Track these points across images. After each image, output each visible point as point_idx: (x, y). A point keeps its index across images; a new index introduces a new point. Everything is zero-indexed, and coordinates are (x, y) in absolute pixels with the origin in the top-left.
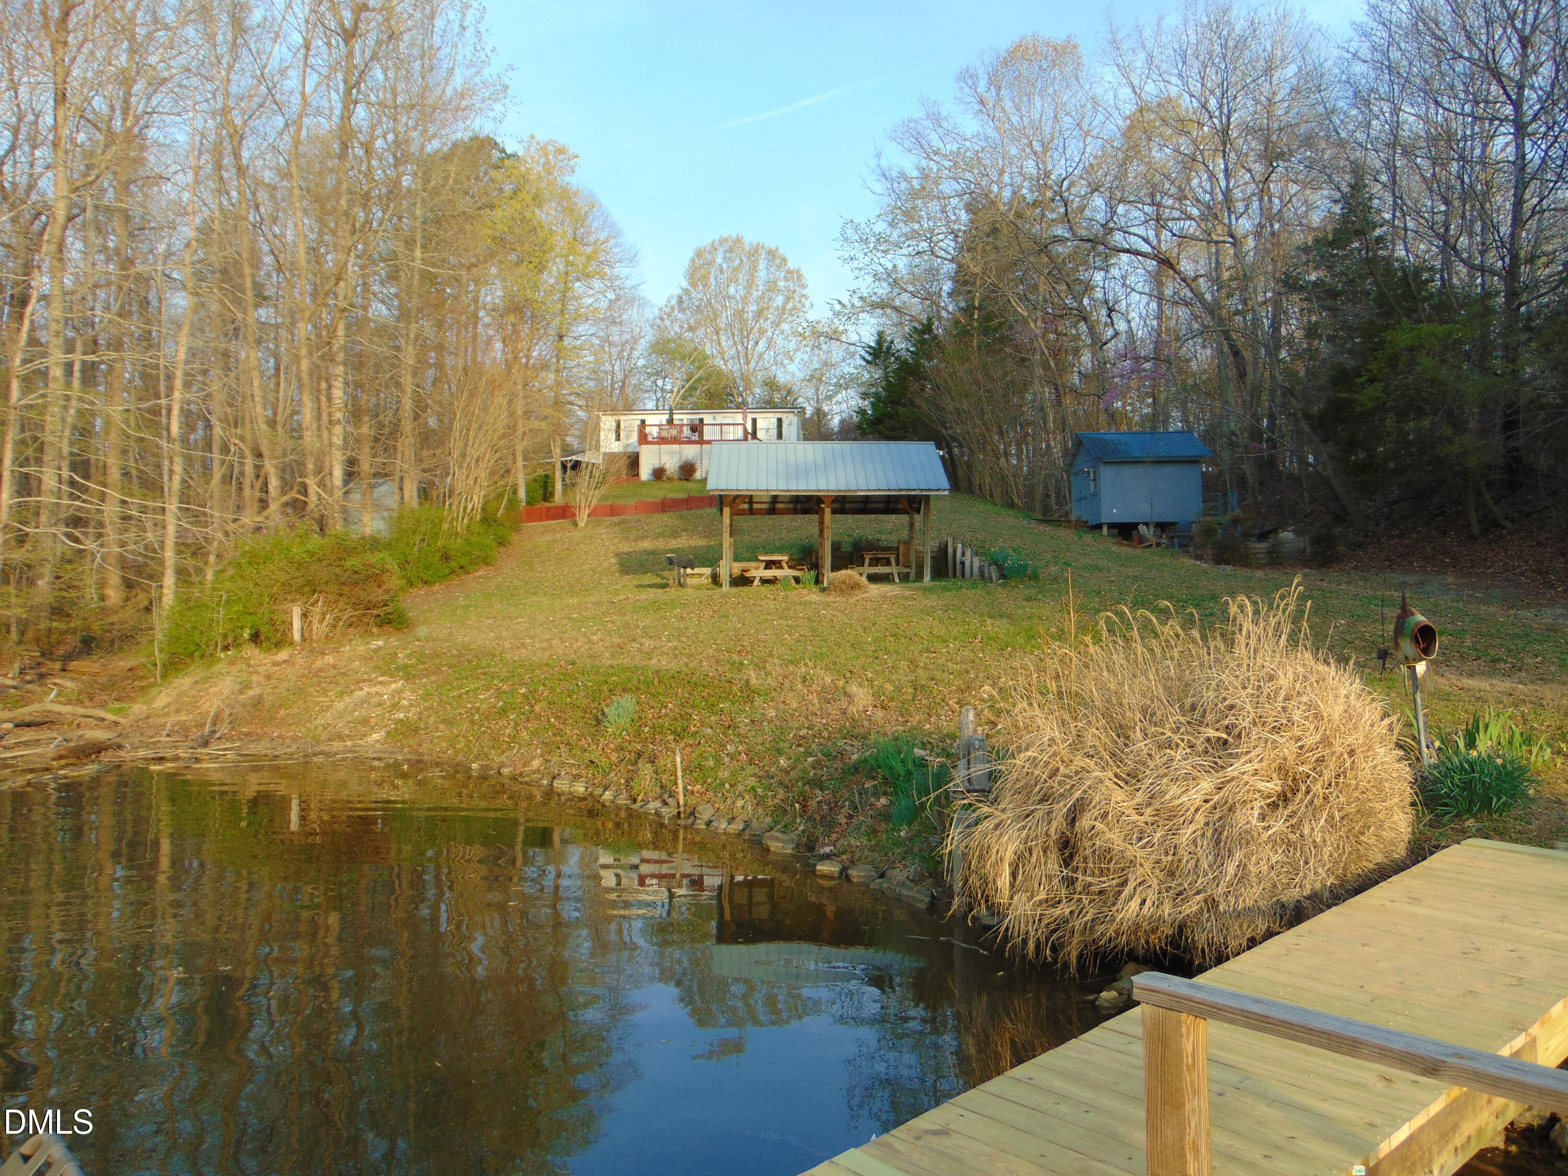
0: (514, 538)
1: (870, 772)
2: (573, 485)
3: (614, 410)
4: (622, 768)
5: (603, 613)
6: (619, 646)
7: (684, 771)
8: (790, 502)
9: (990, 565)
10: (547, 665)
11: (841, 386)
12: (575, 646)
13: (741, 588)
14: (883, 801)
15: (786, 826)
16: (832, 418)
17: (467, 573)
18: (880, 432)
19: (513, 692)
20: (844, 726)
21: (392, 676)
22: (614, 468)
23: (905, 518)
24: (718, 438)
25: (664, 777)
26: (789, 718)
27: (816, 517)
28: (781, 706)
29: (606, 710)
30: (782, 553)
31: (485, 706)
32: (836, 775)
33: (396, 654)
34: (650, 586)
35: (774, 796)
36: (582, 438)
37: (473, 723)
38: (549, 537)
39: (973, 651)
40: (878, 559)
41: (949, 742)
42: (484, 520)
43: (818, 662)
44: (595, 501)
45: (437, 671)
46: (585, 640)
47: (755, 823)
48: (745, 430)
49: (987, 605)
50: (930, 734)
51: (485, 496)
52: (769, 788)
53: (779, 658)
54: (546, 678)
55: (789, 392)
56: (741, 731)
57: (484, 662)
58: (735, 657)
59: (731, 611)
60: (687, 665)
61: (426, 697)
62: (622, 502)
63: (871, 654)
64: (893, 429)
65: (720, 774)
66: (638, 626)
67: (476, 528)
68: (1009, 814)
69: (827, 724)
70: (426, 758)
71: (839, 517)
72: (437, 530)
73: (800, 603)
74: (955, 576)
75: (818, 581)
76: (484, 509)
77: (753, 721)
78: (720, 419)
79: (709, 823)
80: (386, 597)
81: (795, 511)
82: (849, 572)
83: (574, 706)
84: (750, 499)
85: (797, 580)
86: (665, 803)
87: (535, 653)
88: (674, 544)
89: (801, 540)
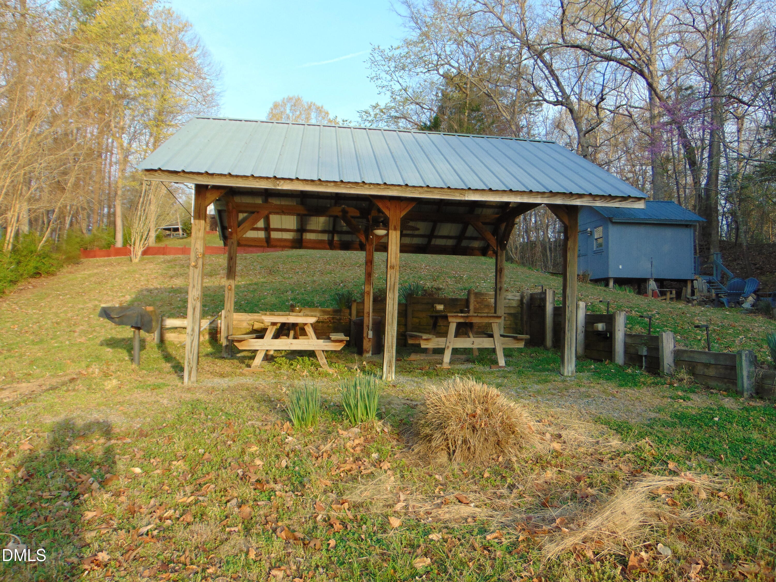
8: (323, 232)
81: (331, 246)
89: (335, 284)
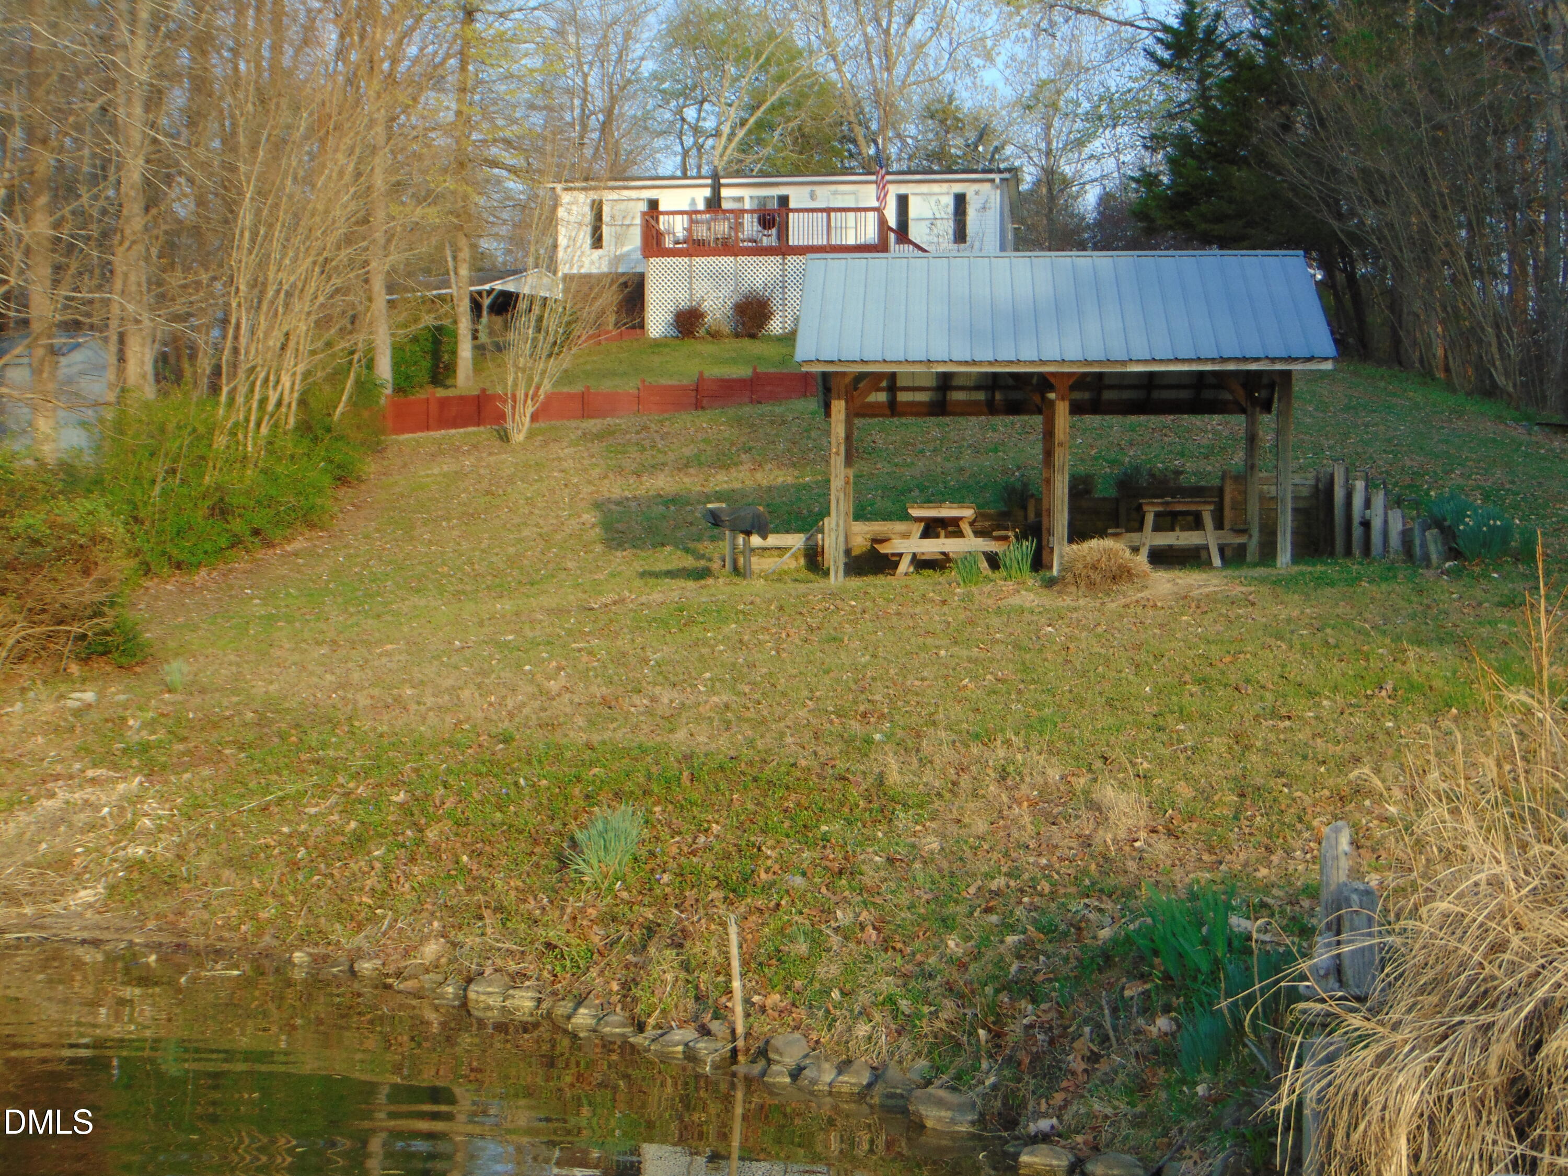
0: (370, 467)
1: (1136, 965)
2: (499, 348)
3: (588, 179)
4: (613, 958)
5: (569, 632)
6: (606, 703)
7: (745, 963)
8: (977, 388)
9: (1426, 527)
10: (450, 744)
11: (1100, 118)
12: (510, 703)
13: (870, 579)
14: (1163, 1023)
15: (958, 1077)
16: (1082, 191)
17: (270, 545)
18: (1187, 225)
19: (377, 801)
20: (1085, 872)
21: (115, 767)
22: (589, 312)
23: (1238, 422)
24: (821, 241)
25: (704, 976)
26: (968, 854)
27: (1037, 420)
28: (953, 829)
29: (580, 836)
30: (960, 501)
31: (319, 830)
32: (1065, 970)
33: (123, 719)
34: (670, 574)
35: (935, 1014)
36: (517, 241)
37: (294, 865)
38: (447, 466)
39: (1372, 715)
40: (1174, 515)
41: (1306, 903)
42: (305, 428)
43: (1034, 736)
44: (547, 387)
45: (215, 757)
46: (531, 689)
47: (894, 1072)
48: (882, 222)
49: (1413, 617)
50: (1267, 888)
51: (307, 374)
52: (924, 997)
53: (949, 728)
54: (449, 771)
55: (983, 134)
56: (867, 881)
57: (313, 738)
58: (855, 726)
59: (848, 628)
60: (751, 743)
61: (194, 809)
62: (607, 386)
63: (1149, 720)
64: (1220, 219)
65: (821, 970)
66: (646, 661)
67: (288, 444)
68: (1405, 1033)
69: (1050, 866)
70: (193, 941)
71: (1092, 420)
72: (204, 451)
73: (999, 611)
74: (1348, 552)
75: (1039, 563)
76: (303, 403)
77: (891, 861)
78: (827, 196)
79: (796, 1073)
80: (100, 596)
81: (991, 409)
82: (1108, 543)
83: (511, 830)
84: (891, 382)
85: (993, 561)
86: (705, 1031)
87: (424, 719)
88: (721, 481)
89: (1005, 472)
